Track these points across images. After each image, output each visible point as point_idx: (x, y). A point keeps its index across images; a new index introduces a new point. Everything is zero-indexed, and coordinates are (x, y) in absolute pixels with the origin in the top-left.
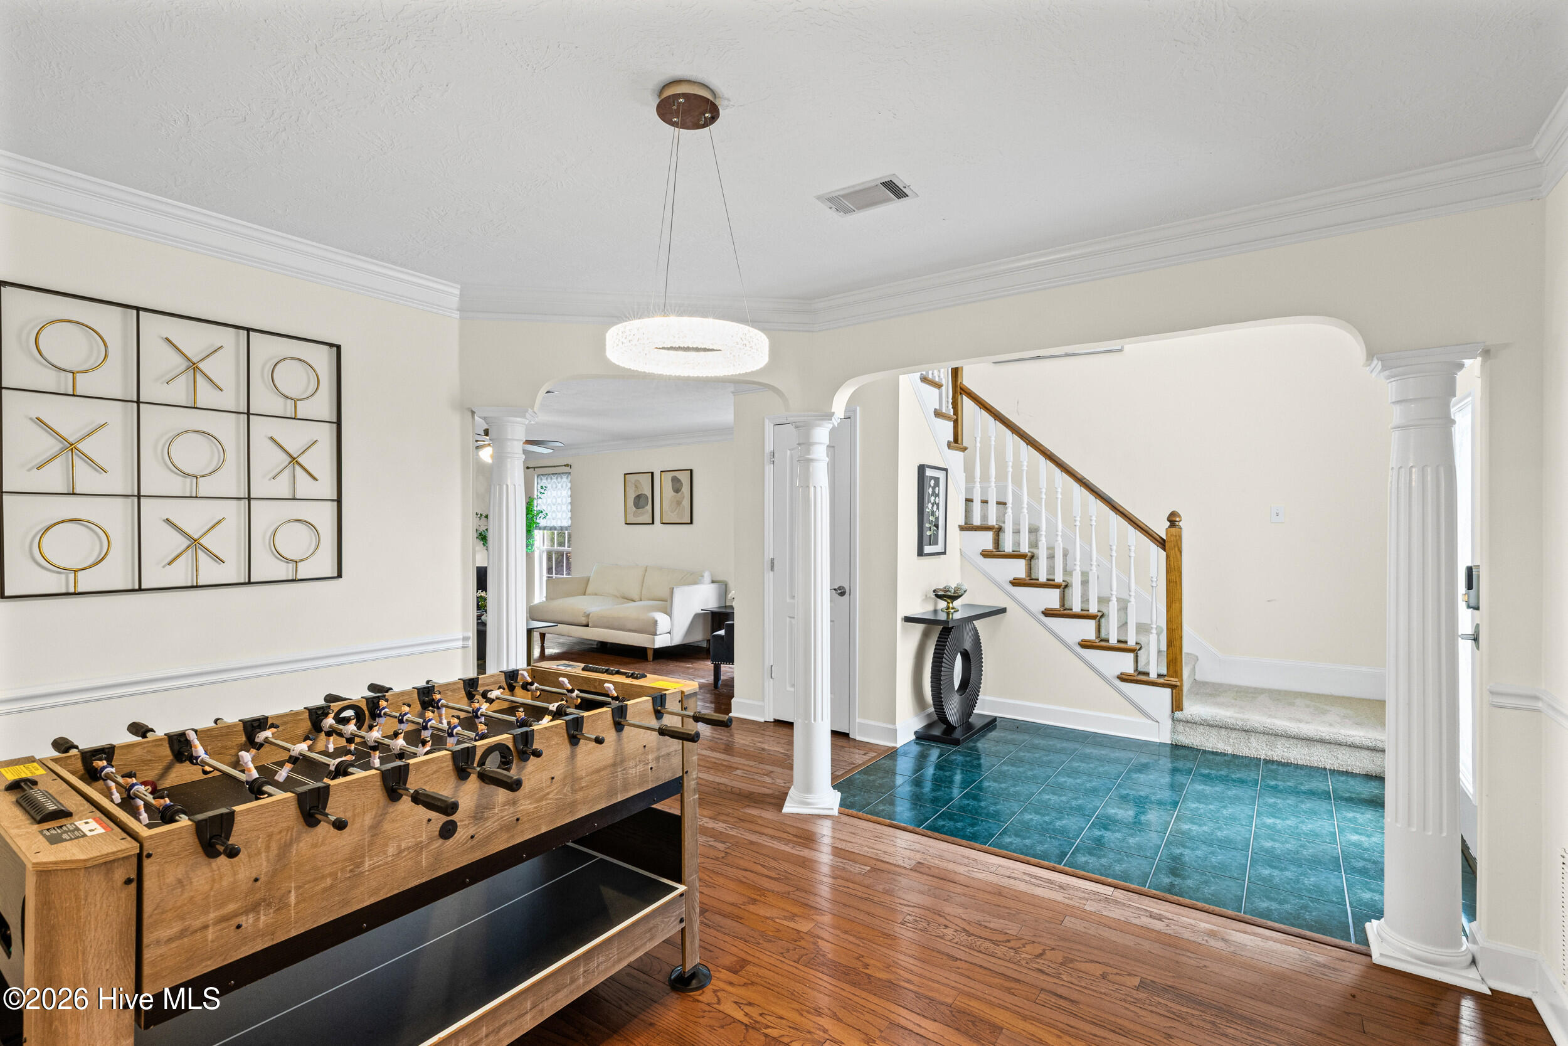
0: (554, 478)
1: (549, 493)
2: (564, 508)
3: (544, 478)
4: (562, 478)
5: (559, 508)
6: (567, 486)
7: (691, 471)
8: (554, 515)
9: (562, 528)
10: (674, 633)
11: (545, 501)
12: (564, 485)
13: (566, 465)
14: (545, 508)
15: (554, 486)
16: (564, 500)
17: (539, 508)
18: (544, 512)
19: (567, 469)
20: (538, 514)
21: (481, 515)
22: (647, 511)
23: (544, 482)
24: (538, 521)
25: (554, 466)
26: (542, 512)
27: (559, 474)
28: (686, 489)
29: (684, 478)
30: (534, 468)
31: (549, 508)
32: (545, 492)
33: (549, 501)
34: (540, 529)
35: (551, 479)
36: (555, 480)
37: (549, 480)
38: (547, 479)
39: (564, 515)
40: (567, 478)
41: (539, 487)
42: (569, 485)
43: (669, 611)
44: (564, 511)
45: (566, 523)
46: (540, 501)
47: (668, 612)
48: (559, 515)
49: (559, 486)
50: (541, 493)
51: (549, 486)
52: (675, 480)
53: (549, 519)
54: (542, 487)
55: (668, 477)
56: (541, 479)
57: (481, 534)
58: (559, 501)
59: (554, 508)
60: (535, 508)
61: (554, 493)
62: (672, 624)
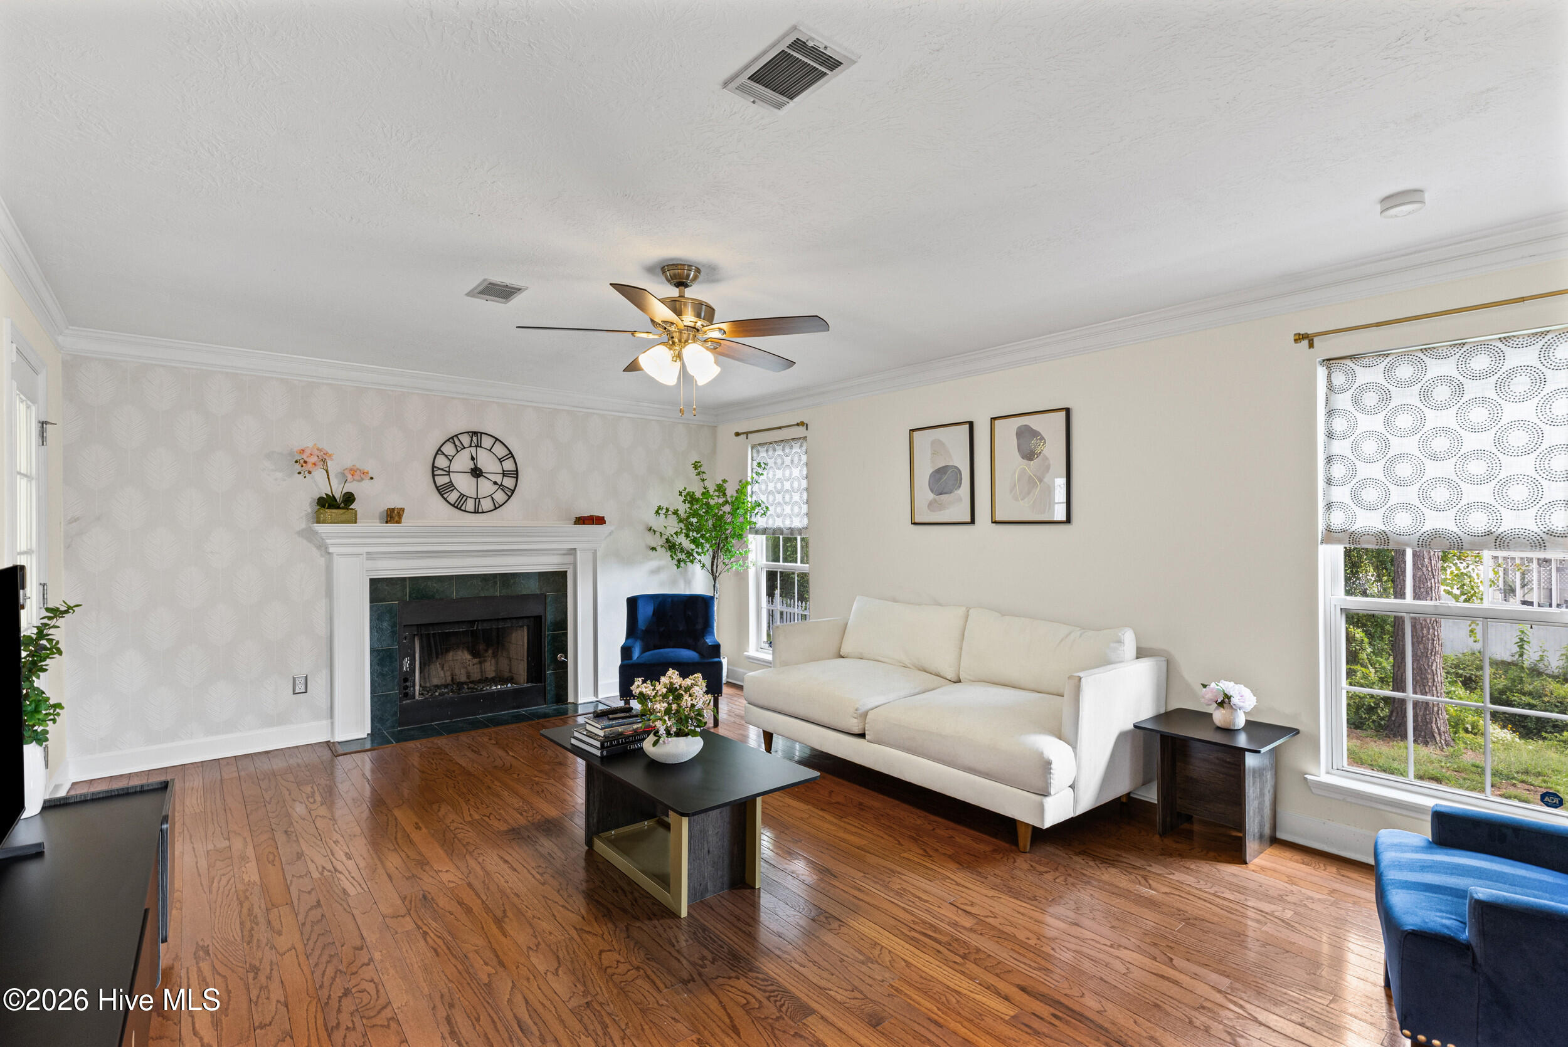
0: (779, 448)
1: (771, 473)
2: (796, 497)
3: (762, 450)
4: (791, 447)
5: (787, 497)
6: (800, 459)
7: (1068, 411)
8: (779, 510)
9: (792, 530)
10: (1081, 786)
11: (763, 487)
12: (796, 460)
13: (802, 424)
14: (763, 498)
15: (779, 461)
16: (796, 485)
17: (755, 498)
18: (763, 505)
19: (800, 432)
20: (753, 508)
21: (668, 510)
22: (960, 500)
23: (763, 455)
24: (753, 520)
25: (780, 428)
26: (759, 505)
27: (787, 441)
28: (1054, 449)
29: (1051, 428)
30: (747, 433)
31: (771, 498)
32: (765, 473)
33: (771, 486)
34: (757, 532)
35: (774, 450)
36: (781, 452)
37: (771, 453)
38: (767, 451)
39: (796, 509)
40: (801, 447)
41: (755, 464)
42: (804, 458)
43: (1067, 730)
44: (795, 503)
45: (798, 523)
46: (756, 487)
47: (1069, 733)
48: (788, 510)
49: (787, 460)
50: (757, 474)
51: (771, 462)
52: (1026, 435)
53: (771, 516)
54: (759, 465)
55: (1007, 431)
56: (758, 452)
57: (668, 540)
58: (787, 485)
59: (779, 498)
60: (749, 499)
61: (779, 474)
62: (1078, 767)
